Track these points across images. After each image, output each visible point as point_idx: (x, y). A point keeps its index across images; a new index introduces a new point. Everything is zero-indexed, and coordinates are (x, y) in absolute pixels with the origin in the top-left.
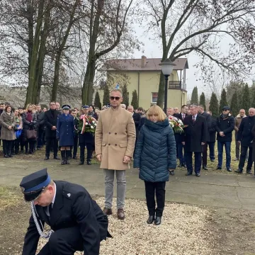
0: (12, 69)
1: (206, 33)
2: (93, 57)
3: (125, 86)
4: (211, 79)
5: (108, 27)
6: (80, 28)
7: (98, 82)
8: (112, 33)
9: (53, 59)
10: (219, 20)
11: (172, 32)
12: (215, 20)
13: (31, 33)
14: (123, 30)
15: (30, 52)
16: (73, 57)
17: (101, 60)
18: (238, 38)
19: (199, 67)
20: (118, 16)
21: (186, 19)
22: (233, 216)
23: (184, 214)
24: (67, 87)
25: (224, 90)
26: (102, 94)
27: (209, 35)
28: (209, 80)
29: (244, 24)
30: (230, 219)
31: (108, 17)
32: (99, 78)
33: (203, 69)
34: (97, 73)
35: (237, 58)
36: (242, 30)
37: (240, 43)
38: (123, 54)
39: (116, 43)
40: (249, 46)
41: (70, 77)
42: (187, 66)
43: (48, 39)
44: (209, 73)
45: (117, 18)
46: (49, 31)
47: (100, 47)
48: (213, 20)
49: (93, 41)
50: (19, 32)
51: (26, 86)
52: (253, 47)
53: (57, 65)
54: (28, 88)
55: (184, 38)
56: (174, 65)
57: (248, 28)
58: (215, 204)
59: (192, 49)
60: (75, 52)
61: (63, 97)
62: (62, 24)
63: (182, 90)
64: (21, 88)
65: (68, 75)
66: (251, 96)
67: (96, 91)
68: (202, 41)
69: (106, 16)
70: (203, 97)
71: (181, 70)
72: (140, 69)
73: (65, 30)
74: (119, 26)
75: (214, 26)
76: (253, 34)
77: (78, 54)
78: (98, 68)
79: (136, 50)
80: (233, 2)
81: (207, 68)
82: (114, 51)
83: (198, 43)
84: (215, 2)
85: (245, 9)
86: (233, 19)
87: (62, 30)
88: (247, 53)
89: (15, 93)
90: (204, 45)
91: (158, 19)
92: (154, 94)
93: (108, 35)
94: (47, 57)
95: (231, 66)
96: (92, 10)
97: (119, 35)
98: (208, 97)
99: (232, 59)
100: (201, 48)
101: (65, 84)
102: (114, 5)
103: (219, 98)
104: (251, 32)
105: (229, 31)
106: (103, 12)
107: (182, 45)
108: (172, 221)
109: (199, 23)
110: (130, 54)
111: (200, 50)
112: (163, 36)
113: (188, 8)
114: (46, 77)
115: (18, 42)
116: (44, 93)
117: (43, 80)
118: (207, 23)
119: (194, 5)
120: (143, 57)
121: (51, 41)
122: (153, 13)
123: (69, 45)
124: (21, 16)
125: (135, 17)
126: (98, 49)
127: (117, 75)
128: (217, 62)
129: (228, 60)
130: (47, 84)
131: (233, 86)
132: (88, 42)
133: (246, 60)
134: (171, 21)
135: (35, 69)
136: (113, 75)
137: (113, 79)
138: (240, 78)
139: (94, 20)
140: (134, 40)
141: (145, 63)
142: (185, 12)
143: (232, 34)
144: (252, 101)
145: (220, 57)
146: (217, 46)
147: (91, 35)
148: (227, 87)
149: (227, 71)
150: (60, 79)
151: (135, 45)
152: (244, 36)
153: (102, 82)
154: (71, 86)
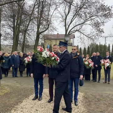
0: (7, 38)
1: (82, 25)
2: (38, 34)
3: (51, 45)
4: (84, 42)
5: (44, 22)
6: (33, 22)
7: (40, 43)
8: (46, 25)
9: (23, 34)
10: (86, 20)
11: (69, 24)
13: (14, 24)
14: (50, 23)
15: (14, 32)
17: (42, 35)
18: (94, 27)
19: (79, 38)
20: (48, 18)
21: (74, 19)
22: (93, 95)
24: (28, 45)
25: (89, 46)
28: (83, 42)
29: (96, 22)
31: (44, 19)
33: (81, 38)
34: (40, 40)
35: (93, 34)
36: (95, 23)
38: (50, 33)
39: (48, 28)
42: (74, 37)
43: (21, 27)
44: (83, 40)
46: (21, 23)
47: (41, 30)
48: (84, 20)
49: (38, 28)
50: (10, 24)
51: (12, 45)
52: (99, 30)
53: (25, 36)
54: (13, 46)
55: (73, 27)
56: (70, 37)
58: (86, 91)
59: (76, 31)
61: (26, 49)
62: (26, 21)
64: (10, 45)
65: (29, 41)
68: (80, 28)
69: (43, 18)
70: (81, 49)
71: (72, 39)
72: (57, 38)
73: (28, 23)
74: (48, 22)
75: (84, 22)
77: (32, 33)
78: (41, 38)
79: (55, 31)
80: (91, 13)
82: (47, 31)
83: (78, 28)
84: (85, 13)
85: (96, 16)
86: (92, 19)
87: (26, 23)
88: (97, 33)
89: (8, 47)
91: (63, 19)
93: (44, 26)
94: (21, 34)
95: (91, 37)
96: (38, 16)
97: (49, 25)
98: (83, 49)
100: (80, 30)
101: (28, 44)
102: (47, 14)
103: (87, 49)
104: (99, 25)
105: (90, 24)
106: (42, 17)
107: (73, 29)
109: (79, 21)
110: (53, 33)
112: (65, 26)
113: (75, 15)
115: (9, 28)
116: (19, 48)
117: (19, 42)
118: (82, 21)
119: (77, 14)
120: (58, 34)
122: (62, 17)
123: (29, 29)
124: (10, 18)
125: (54, 18)
126: (40, 30)
127: (48, 41)
128: (86, 36)
129: (90, 35)
130: (20, 44)
131: (92, 45)
133: (97, 35)
134: (68, 20)
135: (16, 38)
136: (46, 41)
138: (95, 42)
139: (39, 19)
140: (54, 27)
141: (59, 36)
142: (74, 17)
143: (92, 25)
144: (99, 50)
145: (87, 34)
146: (86, 30)
147: (37, 25)
148: (90, 45)
149: (90, 39)
150: (26, 42)
151: (55, 29)
152: (96, 26)
153: (42, 43)
154: (30, 45)
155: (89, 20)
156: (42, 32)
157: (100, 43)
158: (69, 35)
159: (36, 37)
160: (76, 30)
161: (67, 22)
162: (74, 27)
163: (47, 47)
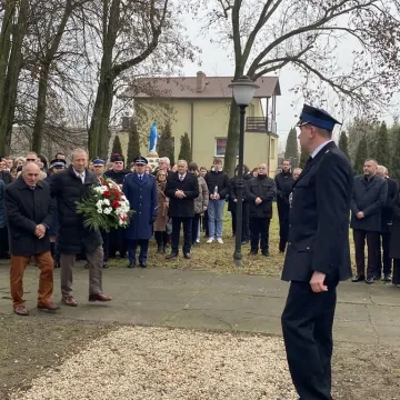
1: (312, 32)
2: (109, 72)
3: (168, 127)
5: (136, 19)
6: (84, 20)
7: (118, 118)
8: (144, 30)
9: (33, 75)
10: (335, 8)
11: (252, 29)
12: (328, 7)
14: (164, 24)
16: (71, 72)
17: (124, 78)
18: (368, 41)
19: (300, 93)
21: (276, 6)
22: (363, 356)
23: (275, 356)
24: (62, 127)
25: (343, 134)
26: (125, 139)
27: (317, 35)
29: (379, 17)
30: (357, 362)
32: (119, 110)
33: (307, 96)
34: (116, 103)
35: (366, 77)
36: (375, 26)
37: (372, 49)
38: (164, 68)
39: (153, 46)
40: (388, 55)
41: (66, 108)
42: (277, 91)
43: (26, 39)
45: (153, 3)
46: (28, 25)
47: (121, 55)
48: (324, 8)
49: (108, 43)
52: (394, 57)
53: (43, 87)
55: (272, 40)
56: (256, 87)
57: (386, 23)
59: (287, 60)
60: (76, 63)
61: (53, 145)
63: (269, 133)
65: (64, 105)
66: (391, 145)
67: (114, 134)
68: (305, 45)
71: (268, 98)
72: (195, 95)
73: (57, 23)
74: (155, 18)
75: (325, 20)
76: (394, 34)
77: (81, 68)
78: (119, 93)
79: (186, 61)
81: (314, 94)
82: (148, 62)
83: (297, 50)
86: (359, 7)
87: (51, 23)
88: (385, 68)
90: (308, 52)
91: (226, 5)
92: (219, 140)
93: (137, 34)
94: (25, 72)
95: (356, 91)
97: (156, 33)
99: (357, 77)
100: (302, 57)
101: (58, 122)
104: (392, 31)
105: (353, 28)
107: (269, 53)
108: (253, 368)
109: (300, 13)
110: (177, 68)
111: (301, 62)
112: (236, 37)
114: (23, 108)
116: (19, 139)
117: (16, 113)
118: (315, 14)
120: (200, 74)
121: (31, 43)
123: (65, 50)
126: (118, 57)
127: (153, 107)
128: (332, 84)
129: (351, 81)
130: (24, 122)
131: (360, 126)
132: (100, 45)
133: (383, 80)
134: (249, 10)
136: (145, 107)
137: (145, 114)
138: (371, 112)
139: (110, 5)
140: (184, 43)
141: (203, 85)
143: (359, 33)
144: (392, 153)
145: (337, 75)
146: (332, 55)
147: (104, 32)
148: (349, 129)
149: (349, 98)
150: (48, 113)
151: (185, 51)
152: (380, 38)
153: (125, 119)
154: (69, 125)
155: (348, 7)
156: (125, 66)
157: (396, 118)
158: (254, 80)
159: (96, 86)
160: (284, 56)
161: (241, 19)
162: (278, 42)
163: (151, 138)
